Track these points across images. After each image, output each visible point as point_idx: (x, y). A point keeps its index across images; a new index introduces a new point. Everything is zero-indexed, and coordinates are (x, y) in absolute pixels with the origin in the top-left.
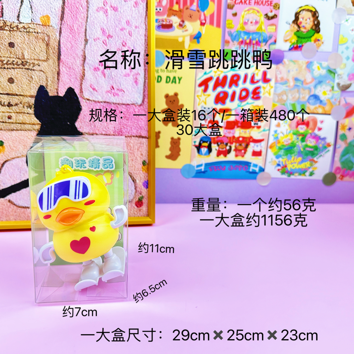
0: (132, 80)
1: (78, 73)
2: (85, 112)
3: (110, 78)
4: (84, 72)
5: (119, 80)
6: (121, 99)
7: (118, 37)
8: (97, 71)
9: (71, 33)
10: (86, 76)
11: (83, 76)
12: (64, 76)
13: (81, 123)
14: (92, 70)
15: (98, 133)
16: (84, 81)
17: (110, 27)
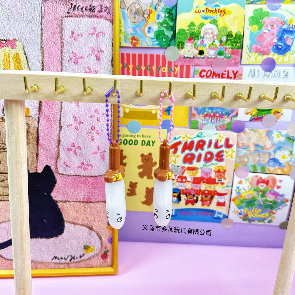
0: (100, 156)
1: (54, 153)
2: (59, 184)
3: (81, 156)
4: (59, 152)
5: (89, 157)
6: (90, 172)
7: (88, 123)
8: (70, 151)
9: (48, 121)
10: (60, 156)
11: (58, 155)
12: (42, 156)
13: (56, 193)
14: (66, 151)
15: (70, 201)
16: (58, 159)
17: (81, 115)
